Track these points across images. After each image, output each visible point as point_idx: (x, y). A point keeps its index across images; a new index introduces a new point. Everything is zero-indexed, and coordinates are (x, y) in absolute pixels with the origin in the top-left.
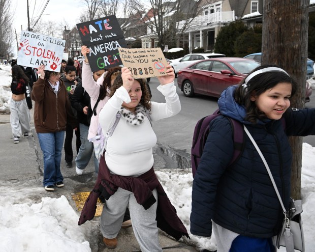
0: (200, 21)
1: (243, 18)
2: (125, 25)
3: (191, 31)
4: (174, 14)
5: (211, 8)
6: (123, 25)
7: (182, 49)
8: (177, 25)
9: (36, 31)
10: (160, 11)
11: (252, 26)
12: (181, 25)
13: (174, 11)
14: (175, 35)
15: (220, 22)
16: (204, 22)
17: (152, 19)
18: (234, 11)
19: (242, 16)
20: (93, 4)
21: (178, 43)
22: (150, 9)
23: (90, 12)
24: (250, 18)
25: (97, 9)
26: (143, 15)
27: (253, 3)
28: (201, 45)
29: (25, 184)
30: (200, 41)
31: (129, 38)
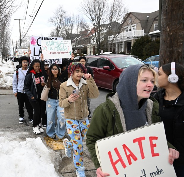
0: (123, 35)
1: (149, 34)
2: (78, 38)
3: (117, 41)
4: (107, 32)
5: (130, 28)
6: (76, 38)
8: (109, 38)
9: (25, 41)
10: (99, 30)
11: (154, 39)
12: (111, 38)
13: (107, 30)
14: (107, 44)
15: (135, 36)
16: (125, 36)
17: (94, 34)
18: (143, 30)
19: (148, 33)
20: (59, 25)
21: (109, 49)
22: (93, 28)
23: (57, 30)
24: (154, 34)
25: (61, 28)
26: (89, 32)
27: (155, 25)
28: (123, 50)
29: (17, 130)
30: (122, 48)
31: (79, 46)
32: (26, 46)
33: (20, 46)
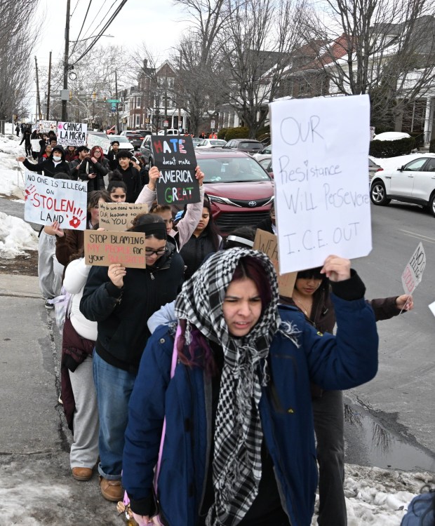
2: (282, 67)
3: (434, 95)
7: (407, 135)
8: (400, 81)
10: (364, 44)
20: (212, 17)
23: (204, 34)
26: (323, 51)
29: (27, 470)
32: (84, 85)
33: (61, 88)
